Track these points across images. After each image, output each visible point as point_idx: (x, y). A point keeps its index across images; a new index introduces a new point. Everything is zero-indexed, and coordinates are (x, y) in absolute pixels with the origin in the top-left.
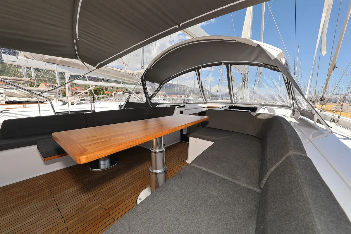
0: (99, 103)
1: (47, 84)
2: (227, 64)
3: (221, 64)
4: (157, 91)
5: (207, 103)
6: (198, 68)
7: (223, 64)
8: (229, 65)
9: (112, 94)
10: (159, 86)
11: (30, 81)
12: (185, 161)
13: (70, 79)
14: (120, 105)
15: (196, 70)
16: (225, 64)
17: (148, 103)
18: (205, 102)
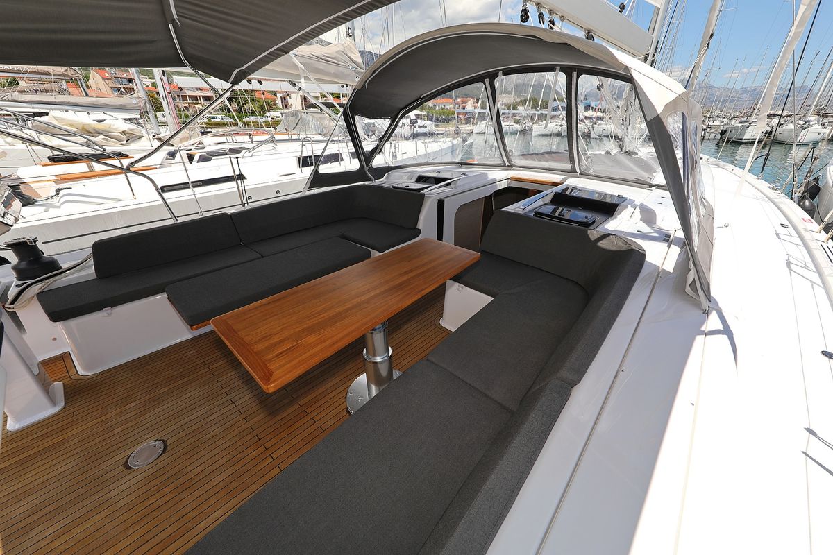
0: (251, 153)
1: (107, 74)
2: (568, 70)
3: (551, 69)
4: (384, 138)
5: (511, 166)
6: (492, 76)
7: (558, 68)
8: (574, 74)
9: (274, 100)
10: (391, 125)
11: (67, 76)
12: (437, 320)
13: (164, 75)
14: (299, 155)
15: (487, 81)
16: (564, 69)
17: (365, 172)
18: (507, 164)
